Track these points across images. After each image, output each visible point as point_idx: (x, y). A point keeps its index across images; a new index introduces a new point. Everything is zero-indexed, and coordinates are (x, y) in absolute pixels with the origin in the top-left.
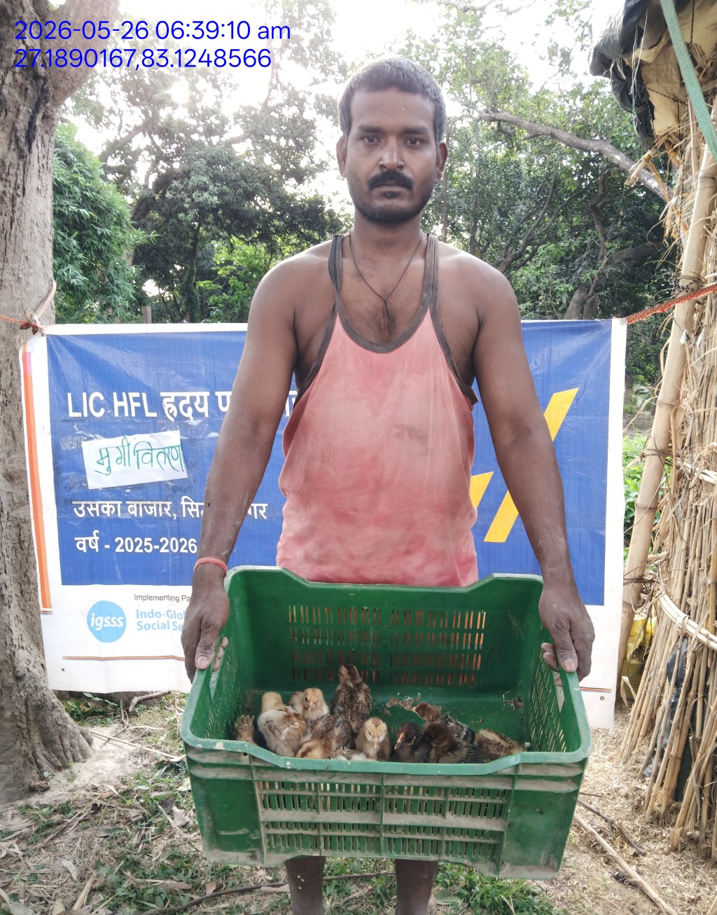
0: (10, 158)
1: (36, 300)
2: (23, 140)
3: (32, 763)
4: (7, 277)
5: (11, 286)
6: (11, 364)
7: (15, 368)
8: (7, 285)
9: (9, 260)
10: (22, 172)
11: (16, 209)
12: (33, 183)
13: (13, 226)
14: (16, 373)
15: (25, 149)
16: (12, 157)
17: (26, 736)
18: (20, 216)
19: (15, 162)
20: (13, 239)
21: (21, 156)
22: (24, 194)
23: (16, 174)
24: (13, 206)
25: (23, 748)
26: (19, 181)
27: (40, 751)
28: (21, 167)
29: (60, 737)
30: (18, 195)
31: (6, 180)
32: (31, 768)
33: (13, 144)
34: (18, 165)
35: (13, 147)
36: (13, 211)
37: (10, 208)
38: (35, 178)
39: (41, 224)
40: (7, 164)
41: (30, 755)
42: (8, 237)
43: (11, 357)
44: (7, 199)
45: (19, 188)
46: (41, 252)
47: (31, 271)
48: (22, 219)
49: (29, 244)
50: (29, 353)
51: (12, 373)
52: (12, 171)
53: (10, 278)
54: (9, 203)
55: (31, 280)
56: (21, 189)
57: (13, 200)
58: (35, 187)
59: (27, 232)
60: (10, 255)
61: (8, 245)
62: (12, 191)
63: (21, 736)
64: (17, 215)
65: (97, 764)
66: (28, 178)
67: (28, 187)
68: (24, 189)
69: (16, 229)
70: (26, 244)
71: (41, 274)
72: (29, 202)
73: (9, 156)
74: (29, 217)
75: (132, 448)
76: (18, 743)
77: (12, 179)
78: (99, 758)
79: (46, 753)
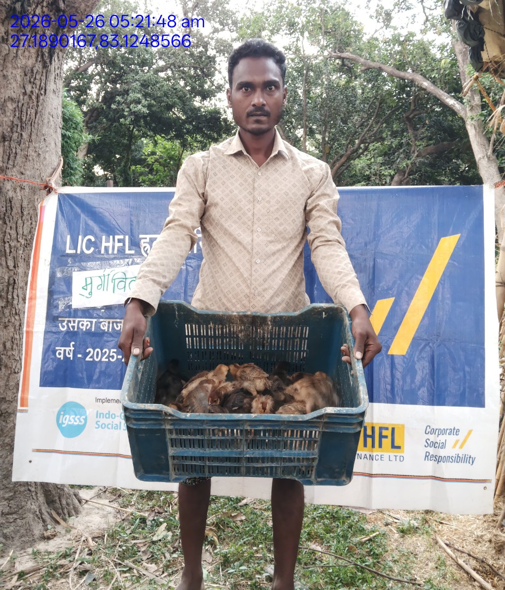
0: (37, 67)
1: (50, 171)
2: (47, 55)
3: (39, 518)
4: (31, 152)
5: (33, 160)
6: (31, 217)
7: (33, 220)
8: (31, 159)
9: (33, 141)
10: (45, 78)
11: (39, 104)
12: (51, 86)
13: (37, 117)
14: (34, 223)
15: (48, 61)
16: (39, 66)
17: (35, 498)
18: (42, 109)
19: (40, 70)
20: (36, 126)
21: (45, 66)
22: (45, 94)
23: (41, 79)
24: (38, 102)
25: (33, 507)
26: (42, 84)
27: (45, 509)
28: (44, 74)
29: (59, 498)
30: (41, 94)
31: (34, 83)
32: (39, 523)
33: (40, 57)
34: (42, 72)
35: (39, 59)
36: (38, 106)
37: (35, 103)
38: (52, 83)
39: (55, 116)
40: (35, 72)
41: (38, 513)
42: (33, 124)
43: (31, 212)
44: (34, 97)
45: (42, 89)
46: (54, 136)
47: (48, 149)
48: (43, 111)
49: (47, 130)
50: (45, 206)
51: (31, 223)
52: (38, 77)
53: (33, 153)
54: (35, 100)
55: (47, 157)
56: (43, 90)
57: (38, 97)
58: (52, 89)
59: (46, 121)
60: (33, 137)
61: (33, 130)
62: (37, 91)
63: (31, 497)
64: (40, 108)
65: (87, 519)
66: (49, 83)
67: (48, 88)
68: (45, 90)
69: (39, 119)
70: (45, 130)
71: (54, 151)
72: (48, 99)
73: (37, 65)
74: (48, 110)
75: (111, 277)
76: (29, 503)
77: (38, 82)
78: (88, 514)
79: (49, 510)
